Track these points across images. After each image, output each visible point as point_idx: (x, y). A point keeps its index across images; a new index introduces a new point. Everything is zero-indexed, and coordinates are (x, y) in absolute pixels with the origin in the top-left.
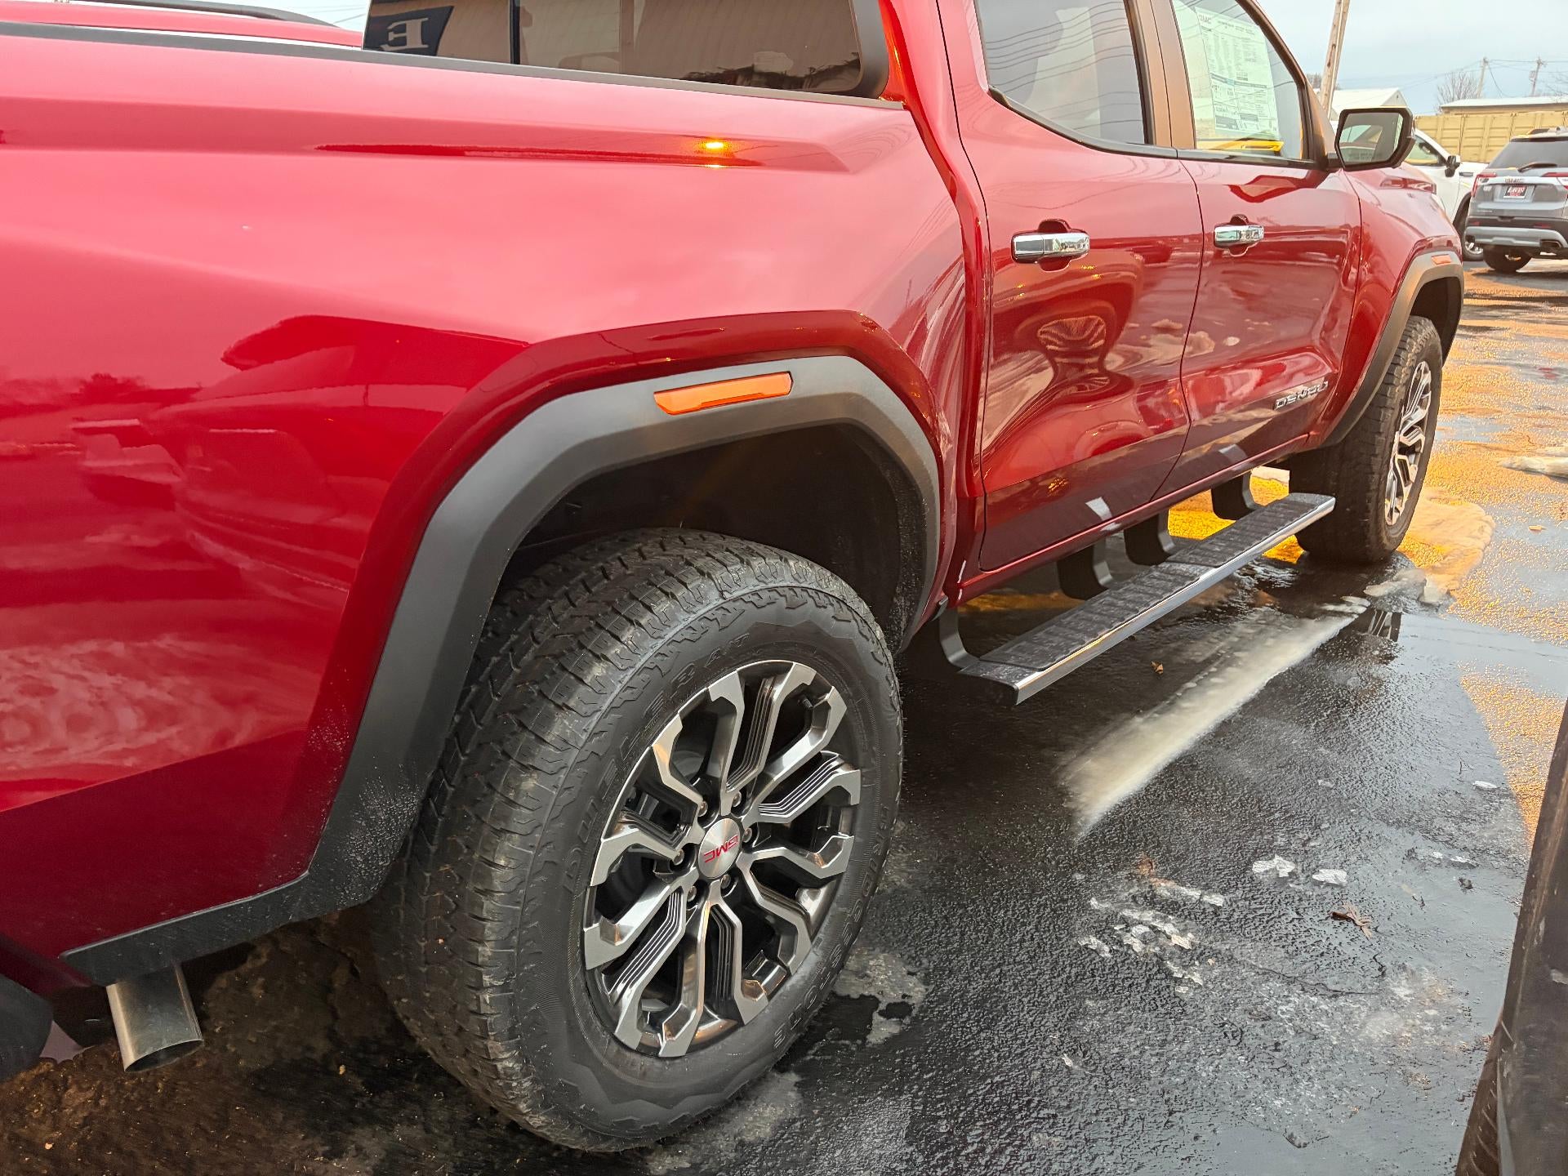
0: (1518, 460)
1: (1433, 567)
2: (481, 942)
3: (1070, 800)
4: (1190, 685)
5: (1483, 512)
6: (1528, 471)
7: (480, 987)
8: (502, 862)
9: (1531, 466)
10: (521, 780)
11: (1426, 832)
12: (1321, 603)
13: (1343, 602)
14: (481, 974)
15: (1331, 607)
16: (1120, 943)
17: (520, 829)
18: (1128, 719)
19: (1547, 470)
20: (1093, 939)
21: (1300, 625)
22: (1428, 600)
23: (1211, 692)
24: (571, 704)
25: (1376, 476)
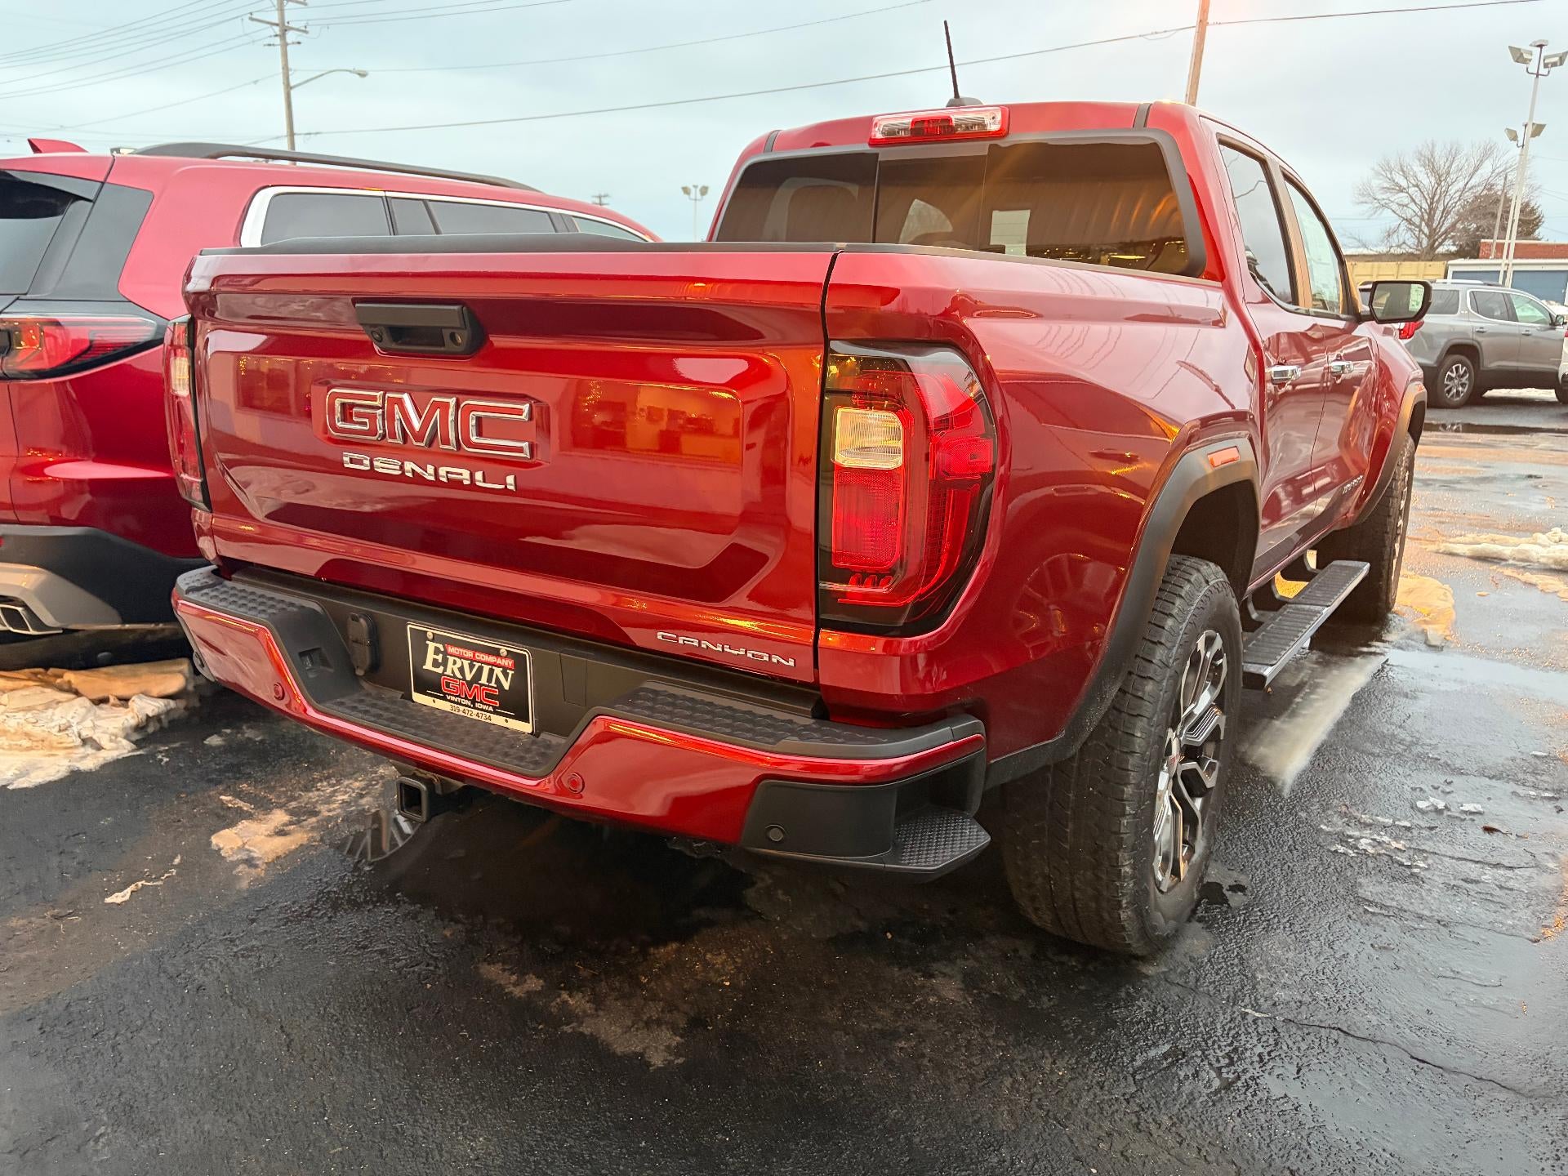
0: (1443, 547)
1: (1425, 621)
2: (1126, 784)
3: (1262, 772)
4: (1298, 700)
5: (1440, 584)
6: (1452, 554)
7: (1124, 815)
8: (1139, 735)
9: (1455, 551)
10: (1145, 685)
11: (1517, 781)
12: (1356, 646)
13: (1370, 646)
14: (1124, 806)
15: (1365, 649)
16: (1357, 848)
17: (1147, 714)
18: (1269, 722)
19: (1468, 553)
20: (1339, 847)
21: (1351, 661)
22: (1433, 643)
23: (1316, 704)
24: (1163, 641)
25: (1388, 549)
